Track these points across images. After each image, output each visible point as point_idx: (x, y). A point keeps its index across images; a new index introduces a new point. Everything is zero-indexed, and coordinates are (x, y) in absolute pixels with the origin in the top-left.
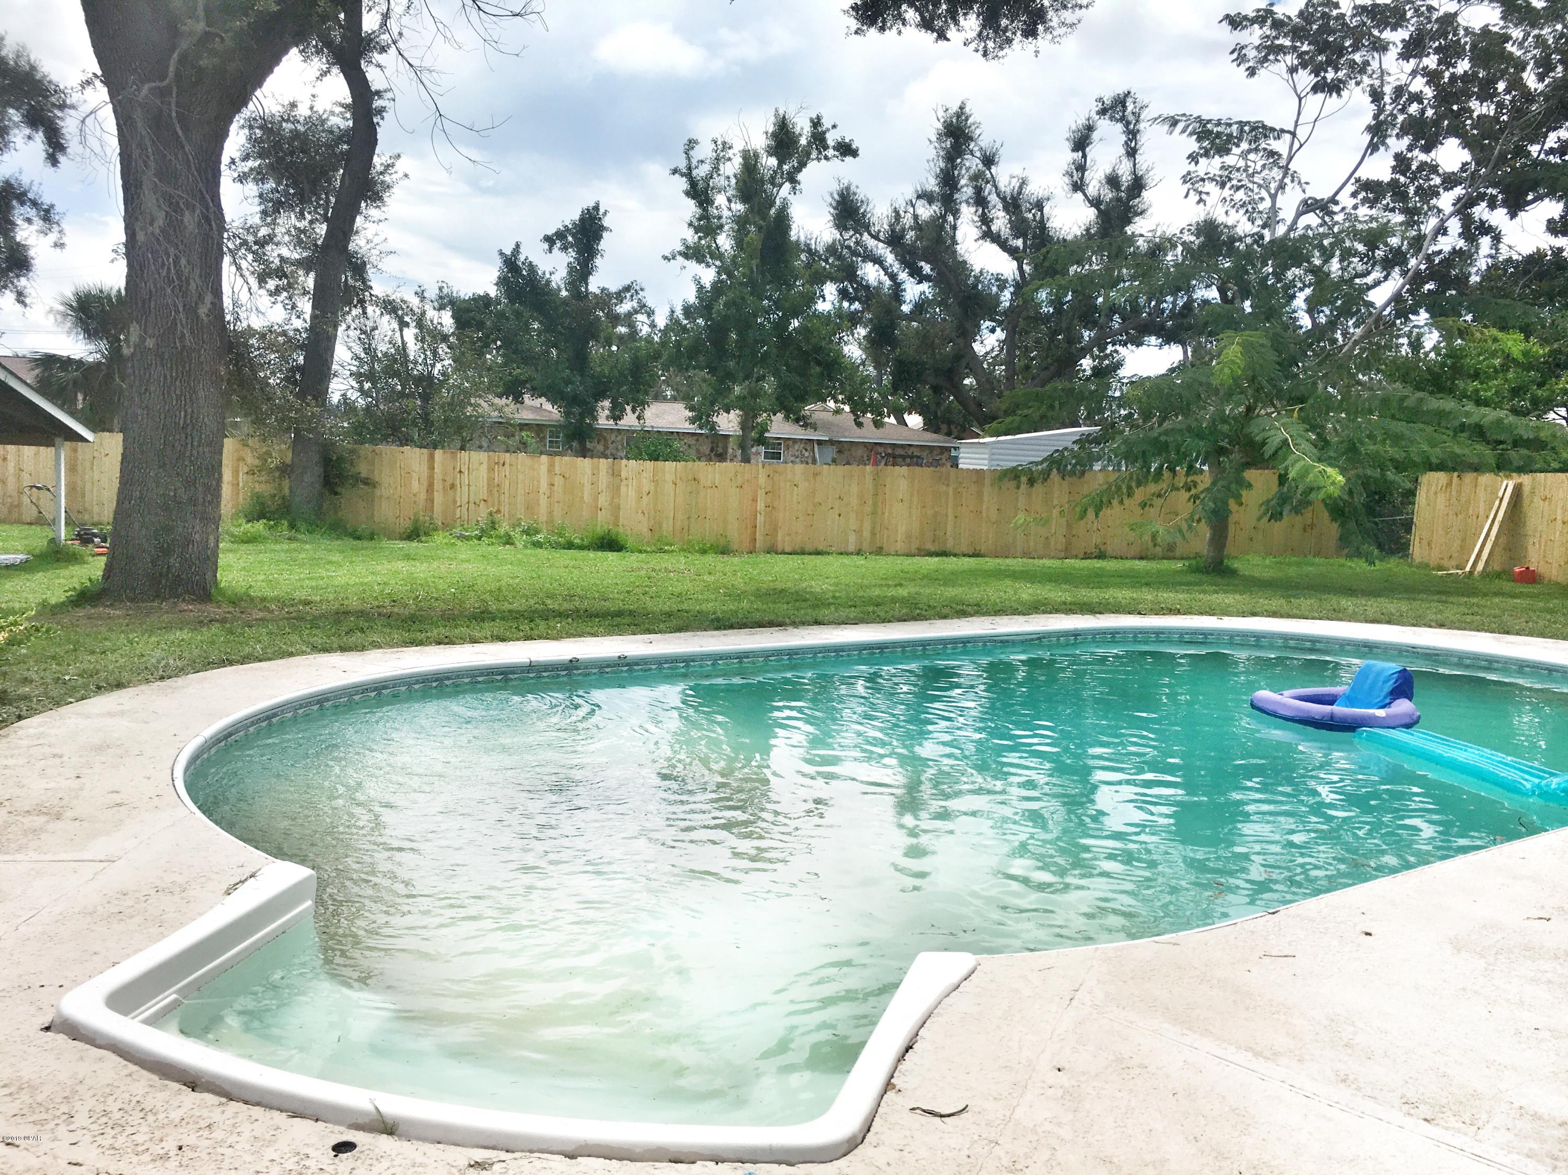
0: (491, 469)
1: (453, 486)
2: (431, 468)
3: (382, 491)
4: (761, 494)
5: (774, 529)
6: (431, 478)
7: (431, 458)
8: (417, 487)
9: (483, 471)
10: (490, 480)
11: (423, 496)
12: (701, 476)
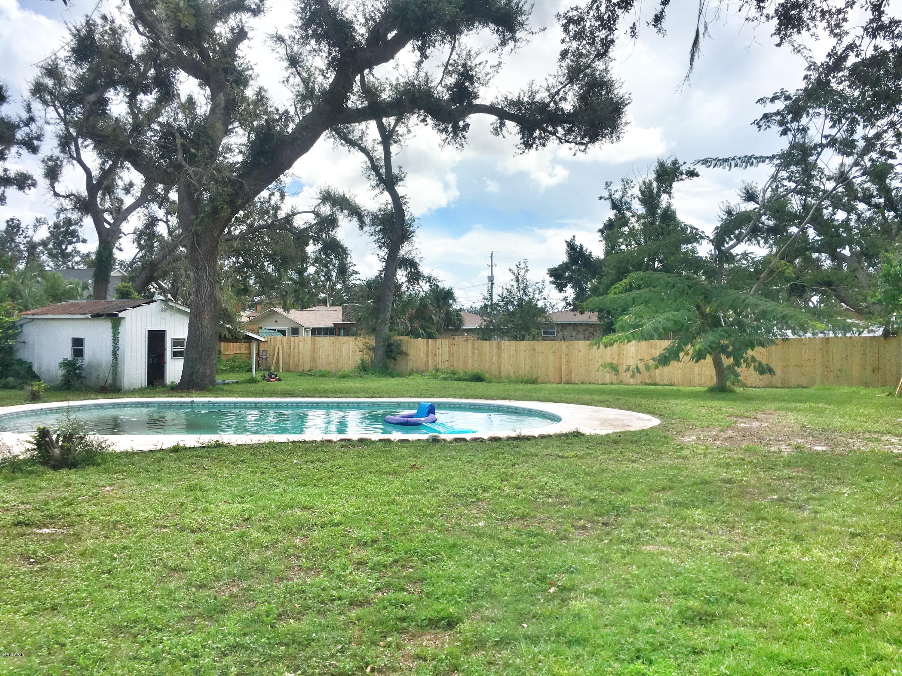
0: (449, 347)
1: (435, 355)
2: (428, 347)
3: (411, 357)
4: (563, 356)
5: (570, 372)
6: (427, 351)
7: (428, 342)
8: (422, 355)
9: (447, 348)
10: (450, 351)
11: (425, 359)
12: (536, 347)
